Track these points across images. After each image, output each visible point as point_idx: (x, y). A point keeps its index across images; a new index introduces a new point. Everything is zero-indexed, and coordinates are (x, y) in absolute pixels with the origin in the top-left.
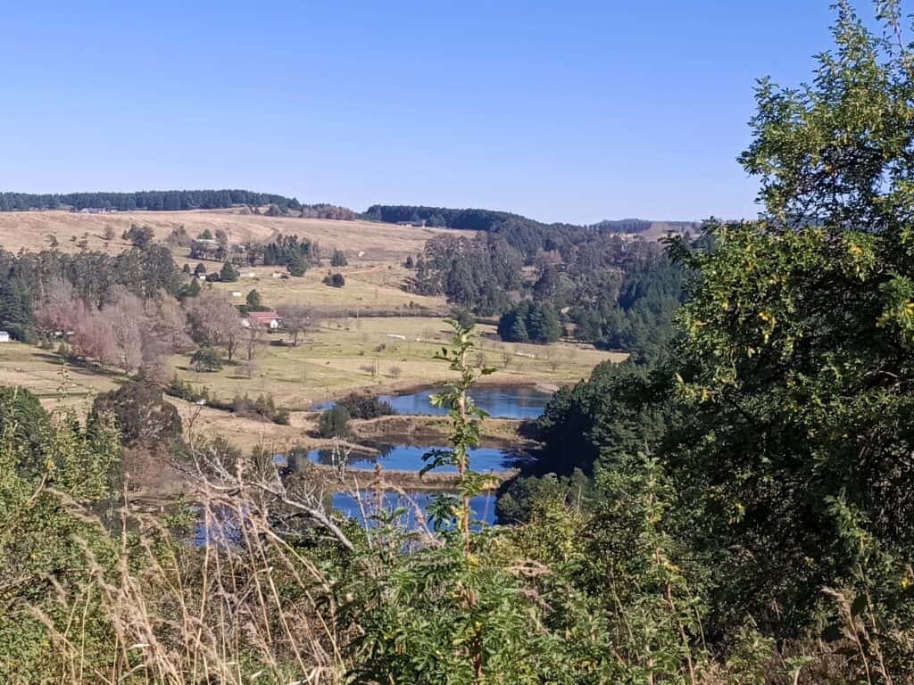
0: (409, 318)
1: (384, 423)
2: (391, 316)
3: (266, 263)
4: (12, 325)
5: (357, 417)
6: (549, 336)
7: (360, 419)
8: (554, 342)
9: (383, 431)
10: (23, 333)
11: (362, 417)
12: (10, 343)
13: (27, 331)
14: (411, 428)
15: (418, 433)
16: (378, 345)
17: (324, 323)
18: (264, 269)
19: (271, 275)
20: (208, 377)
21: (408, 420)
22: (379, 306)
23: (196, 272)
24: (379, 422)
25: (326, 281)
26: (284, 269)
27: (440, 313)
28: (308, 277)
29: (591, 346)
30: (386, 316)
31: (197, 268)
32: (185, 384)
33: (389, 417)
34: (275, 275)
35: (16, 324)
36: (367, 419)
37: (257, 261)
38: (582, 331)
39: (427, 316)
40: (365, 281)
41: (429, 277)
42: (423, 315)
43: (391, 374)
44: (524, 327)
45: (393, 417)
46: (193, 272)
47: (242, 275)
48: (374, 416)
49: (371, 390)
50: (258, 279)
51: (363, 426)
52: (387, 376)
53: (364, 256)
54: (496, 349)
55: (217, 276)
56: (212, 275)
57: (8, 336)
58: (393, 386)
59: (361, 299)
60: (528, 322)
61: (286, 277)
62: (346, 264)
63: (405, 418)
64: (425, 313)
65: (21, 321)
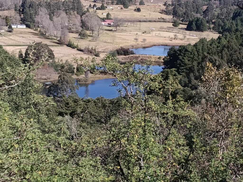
0: (159, 23)
1: (131, 57)
2: (153, 22)
3: (117, 4)
4: (27, 23)
5: (122, 55)
6: (203, 29)
7: (123, 56)
8: (205, 31)
9: (130, 59)
10: (30, 25)
11: (124, 55)
12: (26, 28)
13: (31, 25)
14: (140, 59)
15: (141, 61)
16: (144, 31)
17: (129, 24)
18: (116, 6)
19: (117, 8)
20: (82, 40)
21: (139, 56)
22: (151, 18)
23: (93, 7)
24: (129, 57)
25: (135, 10)
26: (122, 6)
27: (170, 21)
28: (130, 9)
29: (217, 33)
30: (151, 22)
31: (94, 5)
32: (72, 43)
33: (132, 55)
34: (118, 8)
35: (28, 22)
36: (125, 55)
37: (114, 3)
38: (215, 28)
39: (165, 22)
40: (149, 10)
41: (170, 9)
42: (164, 22)
43: (143, 41)
44: (195, 26)
45: (134, 55)
46: (92, 7)
47: (108, 8)
48: (128, 55)
49: (134, 46)
50: (113, 9)
51: (124, 58)
52: (142, 42)
53: (153, 2)
54: (183, 33)
55: (100, 8)
56: (98, 8)
57: (25, 26)
58: (142, 45)
59: (145, 16)
60: (196, 24)
61: (122, 9)
62: (144, 4)
63: (138, 55)
64: (164, 21)
65: (30, 22)
